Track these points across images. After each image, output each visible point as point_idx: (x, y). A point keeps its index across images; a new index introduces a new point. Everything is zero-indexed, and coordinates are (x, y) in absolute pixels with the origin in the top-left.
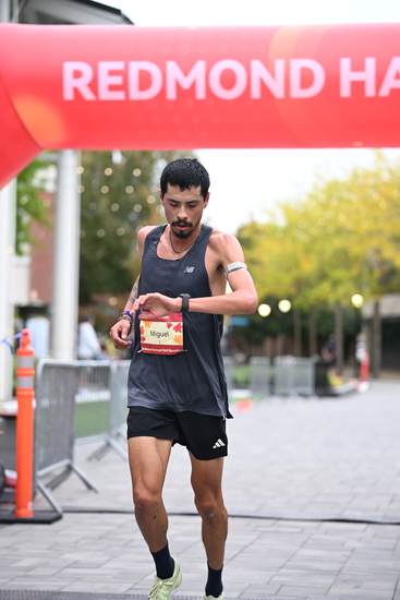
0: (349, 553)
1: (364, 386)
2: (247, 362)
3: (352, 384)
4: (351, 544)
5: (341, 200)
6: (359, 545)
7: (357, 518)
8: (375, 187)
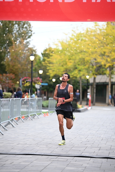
0: (84, 168)
1: (89, 108)
2: (48, 99)
3: (85, 107)
4: (85, 165)
5: (82, 40)
6: (88, 166)
7: (87, 156)
8: (94, 35)
